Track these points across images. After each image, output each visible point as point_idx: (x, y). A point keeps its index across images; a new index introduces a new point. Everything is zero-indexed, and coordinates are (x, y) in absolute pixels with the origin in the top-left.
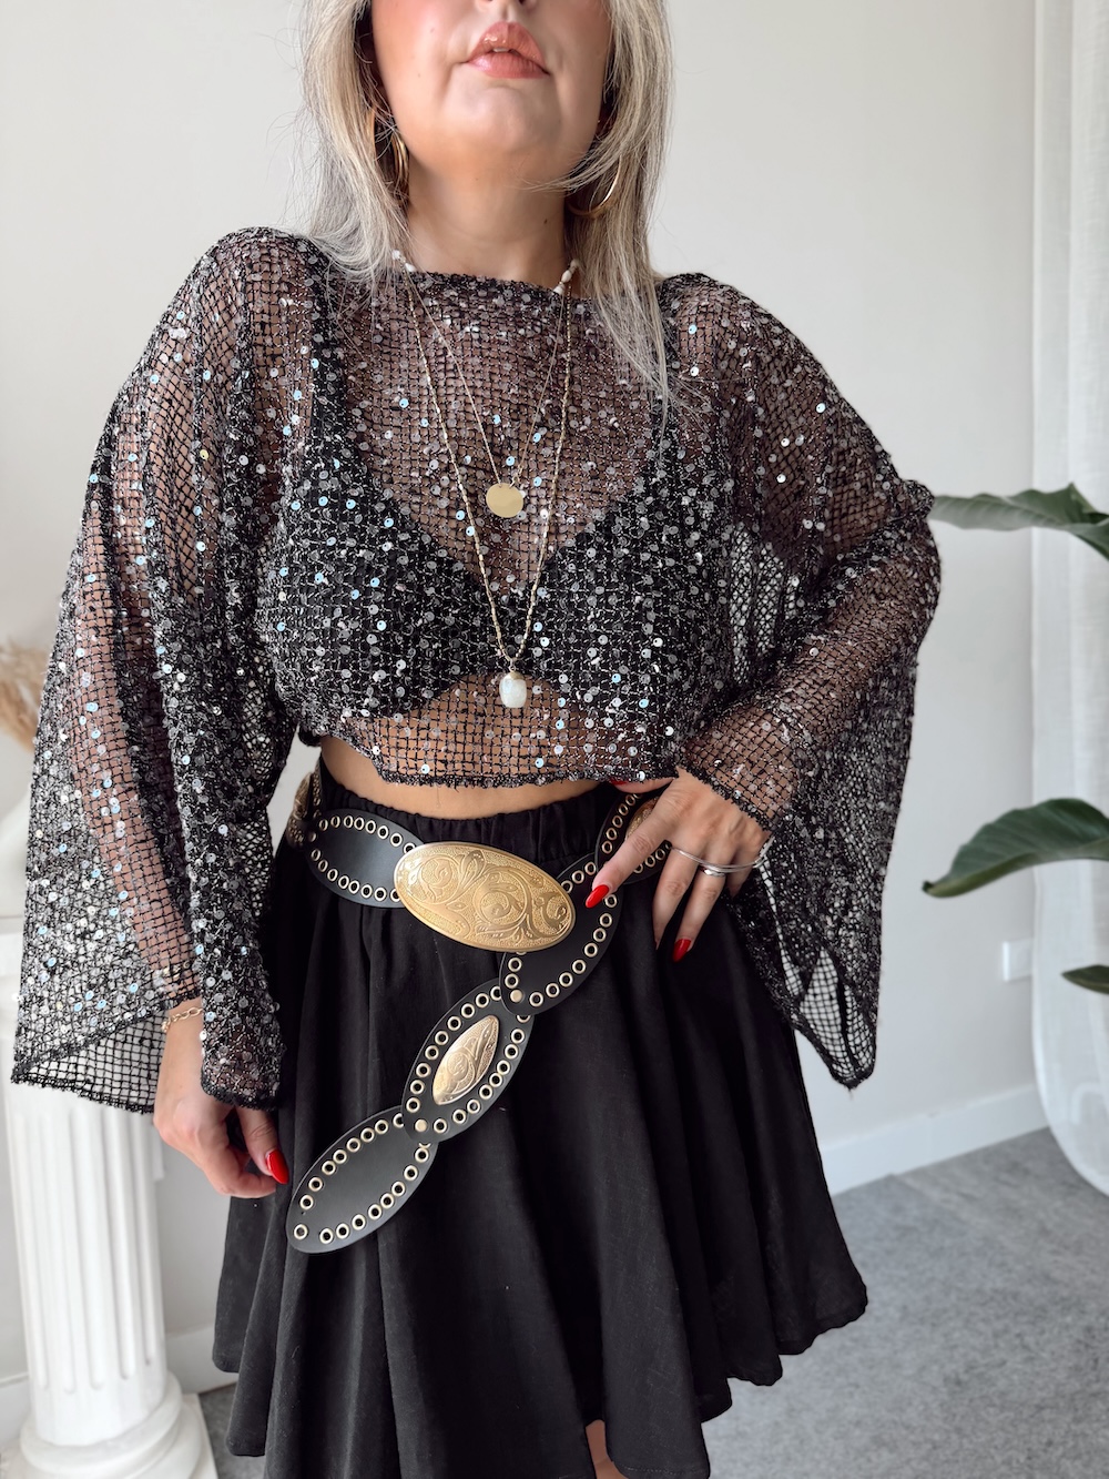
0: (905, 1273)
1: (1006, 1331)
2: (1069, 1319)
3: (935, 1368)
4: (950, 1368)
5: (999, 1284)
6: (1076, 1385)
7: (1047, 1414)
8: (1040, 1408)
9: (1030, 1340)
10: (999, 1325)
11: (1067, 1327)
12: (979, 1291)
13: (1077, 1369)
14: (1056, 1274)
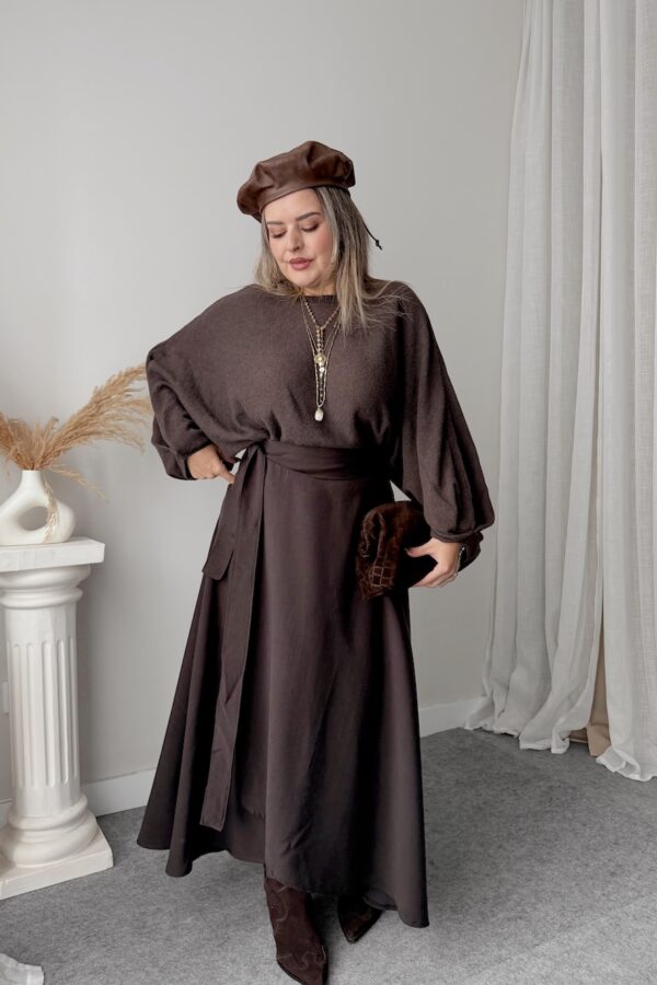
0: (460, 767)
1: (508, 788)
2: (541, 783)
3: (469, 803)
4: (475, 804)
5: (509, 771)
6: (538, 808)
7: (521, 819)
8: (518, 817)
9: (519, 792)
10: (505, 787)
11: (539, 787)
12: (498, 774)
13: (541, 802)
14: (540, 767)
